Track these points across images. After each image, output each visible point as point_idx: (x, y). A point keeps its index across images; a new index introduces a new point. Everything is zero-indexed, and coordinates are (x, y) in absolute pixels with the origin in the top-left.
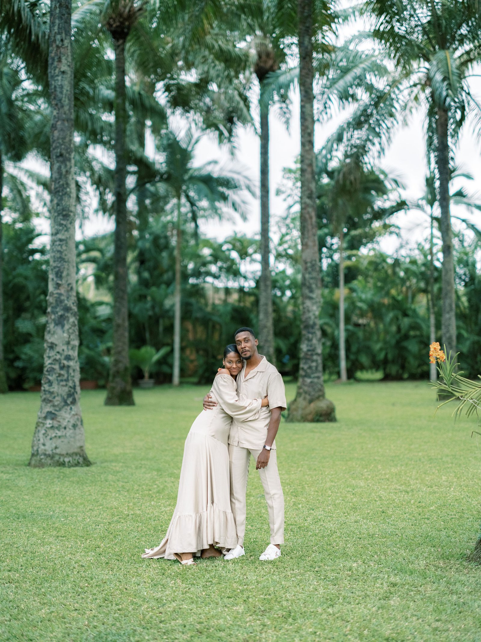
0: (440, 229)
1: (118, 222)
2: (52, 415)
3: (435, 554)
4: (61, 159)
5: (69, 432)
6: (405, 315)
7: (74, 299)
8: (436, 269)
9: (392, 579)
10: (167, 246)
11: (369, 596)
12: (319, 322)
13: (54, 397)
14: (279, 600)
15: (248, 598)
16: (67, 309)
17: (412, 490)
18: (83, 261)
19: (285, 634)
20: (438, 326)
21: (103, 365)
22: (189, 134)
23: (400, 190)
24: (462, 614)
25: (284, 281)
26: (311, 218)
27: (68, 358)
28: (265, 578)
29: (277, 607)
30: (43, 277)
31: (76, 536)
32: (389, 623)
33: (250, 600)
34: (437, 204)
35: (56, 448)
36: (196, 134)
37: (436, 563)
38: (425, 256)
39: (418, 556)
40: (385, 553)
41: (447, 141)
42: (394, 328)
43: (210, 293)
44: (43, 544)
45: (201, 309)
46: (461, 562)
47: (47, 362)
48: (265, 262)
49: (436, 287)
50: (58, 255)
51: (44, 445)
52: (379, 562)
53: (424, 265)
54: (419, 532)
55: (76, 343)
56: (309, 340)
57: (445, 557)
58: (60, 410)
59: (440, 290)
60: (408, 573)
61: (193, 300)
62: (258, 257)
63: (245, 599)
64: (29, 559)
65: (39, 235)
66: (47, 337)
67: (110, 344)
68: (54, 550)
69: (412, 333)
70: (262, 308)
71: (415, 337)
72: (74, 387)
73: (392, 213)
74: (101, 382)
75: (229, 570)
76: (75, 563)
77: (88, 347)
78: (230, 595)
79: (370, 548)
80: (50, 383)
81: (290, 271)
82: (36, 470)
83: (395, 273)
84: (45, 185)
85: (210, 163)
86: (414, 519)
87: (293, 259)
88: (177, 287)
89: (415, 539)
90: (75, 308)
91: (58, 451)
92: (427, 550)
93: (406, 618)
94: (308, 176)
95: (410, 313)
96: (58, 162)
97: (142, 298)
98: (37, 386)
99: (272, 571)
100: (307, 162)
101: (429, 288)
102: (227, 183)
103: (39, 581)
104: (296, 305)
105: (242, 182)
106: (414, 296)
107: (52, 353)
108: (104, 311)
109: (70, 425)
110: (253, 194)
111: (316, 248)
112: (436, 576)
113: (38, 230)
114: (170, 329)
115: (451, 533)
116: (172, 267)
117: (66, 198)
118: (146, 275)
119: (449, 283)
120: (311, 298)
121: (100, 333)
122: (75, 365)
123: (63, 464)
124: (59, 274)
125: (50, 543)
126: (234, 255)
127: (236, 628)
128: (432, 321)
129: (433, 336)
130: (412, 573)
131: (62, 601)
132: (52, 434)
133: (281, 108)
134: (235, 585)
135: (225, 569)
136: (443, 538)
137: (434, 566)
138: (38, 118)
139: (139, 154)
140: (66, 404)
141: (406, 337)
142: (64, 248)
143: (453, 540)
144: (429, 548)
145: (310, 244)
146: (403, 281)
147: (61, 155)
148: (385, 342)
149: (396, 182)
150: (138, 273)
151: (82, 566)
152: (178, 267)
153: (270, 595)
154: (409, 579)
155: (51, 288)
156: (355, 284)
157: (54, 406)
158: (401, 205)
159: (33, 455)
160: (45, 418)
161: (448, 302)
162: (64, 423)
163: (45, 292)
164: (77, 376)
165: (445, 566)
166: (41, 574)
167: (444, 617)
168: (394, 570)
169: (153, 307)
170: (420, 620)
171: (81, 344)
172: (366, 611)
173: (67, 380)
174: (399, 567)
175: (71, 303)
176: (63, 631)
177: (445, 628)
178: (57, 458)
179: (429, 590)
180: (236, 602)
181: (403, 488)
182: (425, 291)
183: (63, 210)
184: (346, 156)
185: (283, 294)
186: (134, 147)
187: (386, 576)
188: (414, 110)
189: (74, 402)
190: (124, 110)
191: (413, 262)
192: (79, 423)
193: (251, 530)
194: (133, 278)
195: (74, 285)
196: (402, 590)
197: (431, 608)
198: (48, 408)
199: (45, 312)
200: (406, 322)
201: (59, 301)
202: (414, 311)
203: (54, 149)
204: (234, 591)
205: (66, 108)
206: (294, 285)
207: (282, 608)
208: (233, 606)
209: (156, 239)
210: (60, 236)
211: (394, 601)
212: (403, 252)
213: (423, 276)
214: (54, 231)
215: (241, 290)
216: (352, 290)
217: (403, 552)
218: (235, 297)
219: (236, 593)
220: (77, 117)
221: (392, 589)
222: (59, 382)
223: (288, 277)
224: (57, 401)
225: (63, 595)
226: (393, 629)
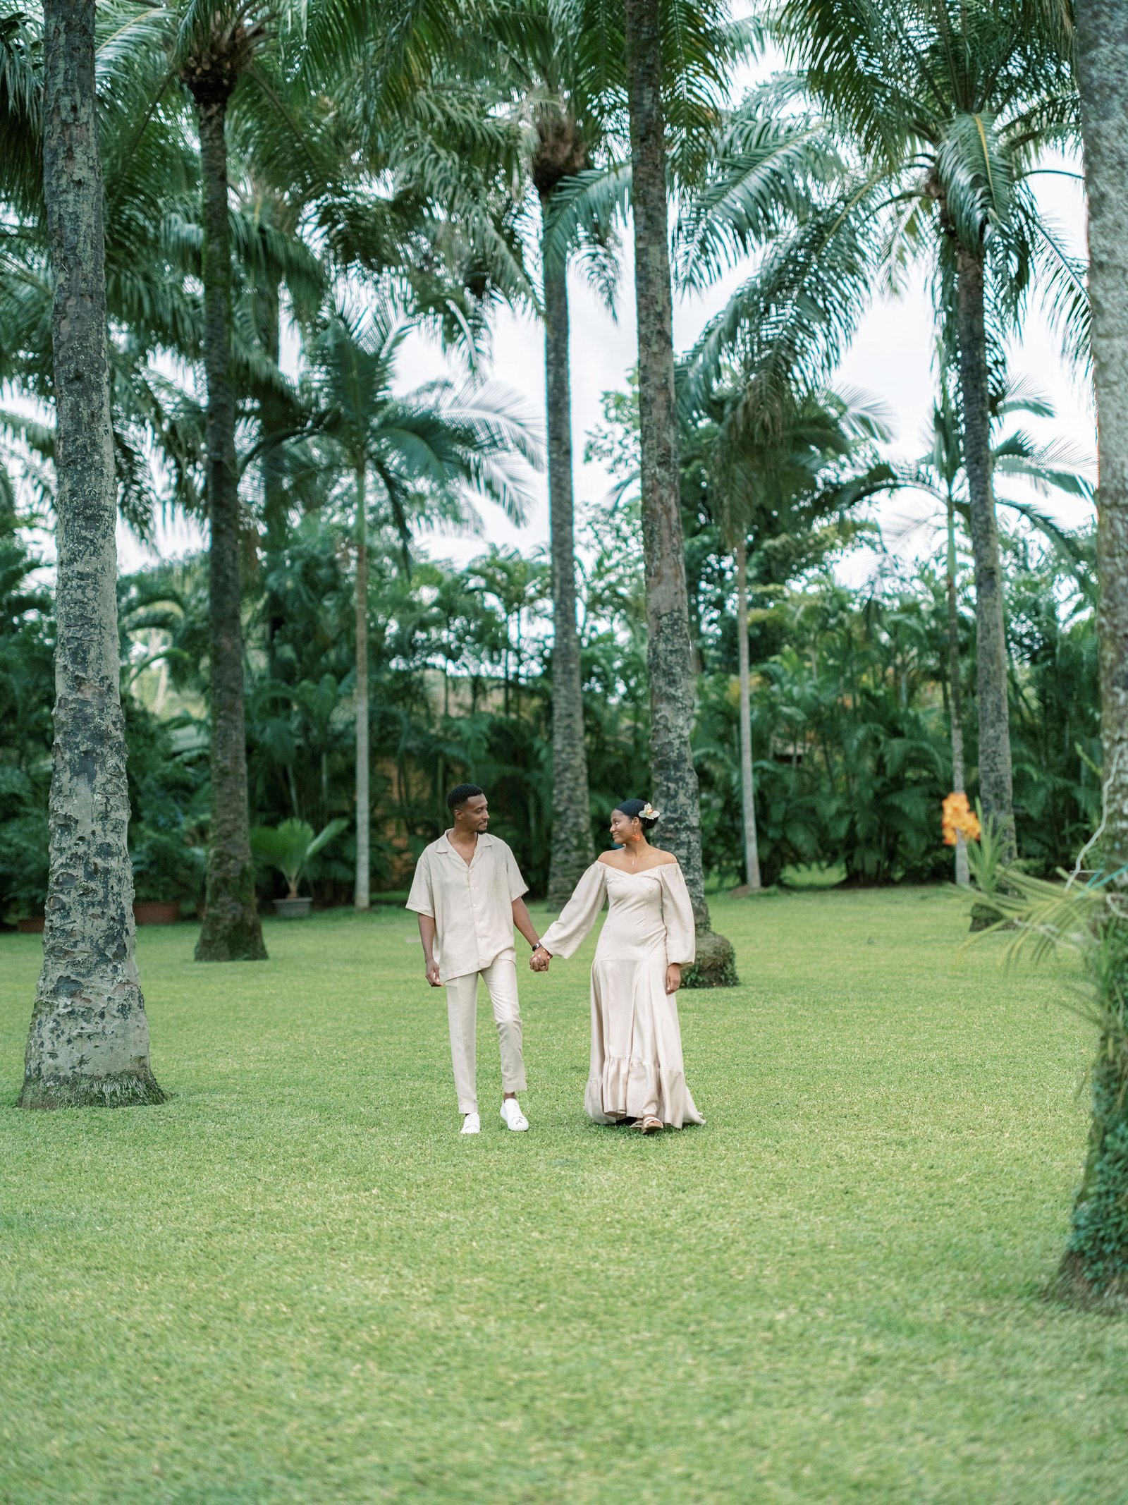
0: (970, 530)
1: (216, 532)
2: (70, 986)
3: (967, 1286)
4: (77, 386)
5: (112, 1024)
6: (896, 733)
7: (115, 712)
8: (963, 622)
9: (869, 1347)
10: (334, 585)
11: (813, 1387)
12: (691, 754)
13: (75, 944)
14: (604, 1402)
15: (533, 1399)
16: (101, 737)
17: (914, 1141)
18: (139, 625)
19: (620, 1482)
20: (970, 758)
21: (191, 866)
22: (381, 322)
23: (878, 444)
24: (1029, 1424)
25: (610, 661)
26: (668, 511)
27: (105, 851)
28: (573, 1351)
29: (600, 1419)
30: (43, 663)
31: (132, 1266)
32: (862, 1449)
33: (538, 1404)
34: (962, 472)
35: (82, 1062)
36: (398, 320)
37: (970, 1307)
38: (937, 594)
39: (927, 1291)
40: (851, 1288)
42: (869, 764)
43: (437, 691)
44: (54, 1286)
45: (418, 731)
46: (1027, 1305)
47: (57, 861)
48: (564, 617)
49: (964, 666)
50: (77, 611)
51: (53, 1055)
52: (836, 1309)
53: (935, 613)
54: (930, 1237)
55: (124, 815)
56: (669, 796)
57: (990, 1293)
58: (89, 973)
59: (973, 671)
60: (906, 1332)
61: (398, 709)
62: (547, 605)
63: (526, 1401)
64: (22, 1323)
65: (34, 565)
66: (55, 803)
67: (205, 817)
68: (78, 1301)
69: (910, 774)
70: (559, 725)
71: (916, 783)
72: (121, 920)
73: (859, 497)
74: (189, 907)
75: (489, 1336)
76: (130, 1328)
77: (154, 824)
78: (491, 1394)
79: (817, 1277)
80: (65, 910)
81: (623, 636)
82: (37, 1114)
83: (869, 636)
84: (45, 447)
85: (431, 387)
86: (917, 1206)
87: (630, 609)
88: (361, 679)
89: (922, 1254)
90: (119, 735)
91: (86, 1069)
92: (948, 1278)
93: (901, 1437)
94: (659, 414)
95: (905, 727)
96: (71, 393)
97: (280, 706)
98: (34, 920)
99: (589, 1334)
100: (655, 380)
101: (949, 670)
102: (467, 437)
103: (44, 1374)
104: (637, 715)
105: (507, 431)
106: (912, 690)
107: (68, 842)
108: (189, 740)
109: (114, 1007)
110: (533, 461)
111: (682, 581)
112: (970, 1337)
113: (33, 553)
114: (346, 778)
115: (1004, 1236)
116: (347, 631)
117: (91, 478)
118: (288, 652)
119: (992, 656)
120: (671, 699)
121: (182, 790)
122: (122, 867)
123: (99, 1100)
124: (79, 656)
125: (72, 1284)
126: (492, 601)
127: (505, 1469)
128: (958, 745)
129: (959, 780)
130: (912, 1331)
131: (99, 1418)
132: (71, 1028)
133: (594, 256)
134: (502, 1371)
135: (480, 1335)
136: (985, 1248)
137: (966, 1313)
138: (24, 291)
139: (263, 371)
140: (104, 959)
141: (898, 783)
142: (90, 594)
143: (1008, 1253)
144: (954, 1272)
145: (667, 571)
146: (888, 654)
147: (79, 377)
148: (849, 798)
149: (865, 422)
150: (270, 649)
151: (146, 1336)
152: (361, 632)
153: (583, 1390)
154: (906, 1345)
155: (61, 688)
156: (775, 663)
157: (75, 964)
158: (880, 477)
159: (28, 1079)
160: (55, 992)
161: (991, 698)
162: (101, 1004)
163: (49, 700)
164: (128, 895)
165: (990, 1313)
166: (49, 1357)
167: (988, 1432)
168: (872, 1325)
169: (305, 729)
170: (933, 1441)
171: (136, 818)
172: (807, 1424)
173: (104, 903)
174: (883, 1319)
175: (110, 720)
176: (103, 1487)
177: (991, 1456)
178: (85, 1084)
179: (955, 1370)
180: (505, 1409)
181: (893, 1134)
182: (938, 676)
183: (86, 505)
184: (748, 366)
185: (609, 688)
186: (254, 355)
187: (854, 1341)
188: (908, 257)
189: (122, 953)
190: (227, 267)
191: (911, 609)
192: (135, 1004)
193: (538, 1241)
194: (258, 660)
195: (116, 681)
196: (891, 1371)
197: (957, 1412)
198: (61, 971)
199: (49, 747)
200: (896, 748)
201: (80, 719)
202: (915, 721)
203: (61, 364)
204: (501, 1384)
205: (88, 267)
206: (632, 667)
207: (613, 1421)
208: (498, 1419)
209: (311, 565)
210: (79, 567)
211: (873, 1398)
212: (888, 585)
213: (933, 641)
214: (66, 556)
215: (510, 684)
216: (769, 678)
217: (892, 1283)
218: (496, 698)
219: (504, 1389)
220: (117, 288)
221: (869, 1371)
222: (85, 908)
223: (618, 650)
224: (83, 952)
225: (101, 1405)
226: (869, 1463)
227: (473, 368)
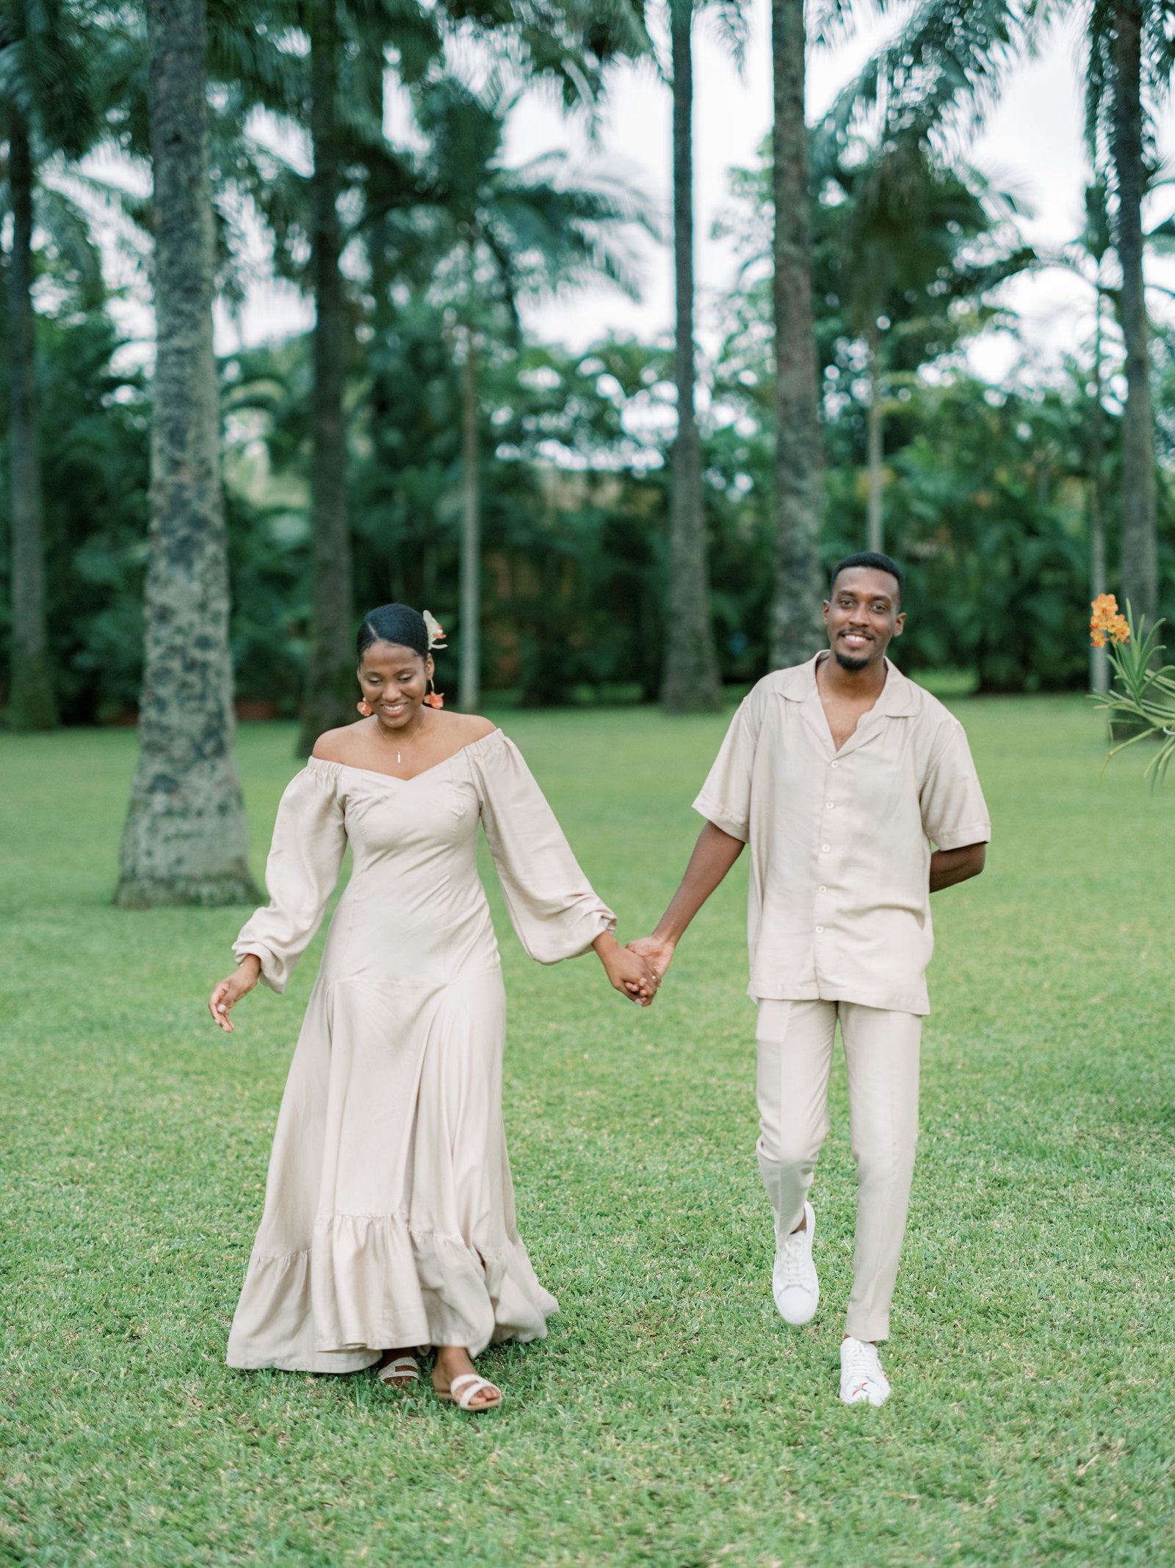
0: (1120, 318)
1: (321, 309)
2: (166, 783)
3: (1101, 1109)
4: (175, 148)
5: (211, 823)
6: (1031, 531)
7: (213, 497)
8: (1108, 417)
9: (997, 1170)
10: (442, 367)
11: (940, 1210)
12: (821, 552)
13: (172, 739)
14: (721, 1220)
15: (648, 1215)
16: (199, 523)
17: (1046, 958)
18: (236, 407)
19: (736, 1301)
20: (1113, 559)
21: (290, 662)
22: (495, 83)
23: (1020, 221)
24: (1164, 1250)
25: (732, 450)
26: (798, 290)
27: (204, 643)
28: (687, 1167)
29: (717, 1236)
30: (137, 446)
31: (232, 1072)
32: (989, 1274)
33: (653, 1220)
34: (1111, 255)
35: (179, 861)
36: (511, 84)
37: (1104, 1131)
38: (1082, 385)
39: (1059, 1114)
40: (979, 1109)
41: (1138, 94)
42: (1003, 567)
43: (549, 484)
44: (152, 1091)
45: (527, 524)
46: (1164, 1129)
47: (153, 654)
48: (685, 405)
49: (1107, 464)
50: (173, 389)
51: (149, 854)
52: (963, 1130)
53: (1080, 408)
54: (1061, 1059)
55: (223, 605)
56: (795, 595)
57: (1124, 1117)
58: (187, 769)
59: (1118, 470)
60: (1036, 1155)
61: (507, 501)
62: (668, 391)
63: (641, 1217)
64: (119, 1128)
65: (124, 342)
66: (152, 592)
67: (305, 610)
68: (177, 1106)
69: (1048, 578)
70: (678, 518)
71: (1056, 587)
72: (220, 715)
73: (999, 279)
74: (287, 703)
75: (602, 1150)
76: (231, 1135)
77: (251, 617)
78: (605, 1210)
79: (943, 1097)
80: (161, 705)
81: (747, 427)
82: (131, 916)
83: (1007, 430)
84: (140, 216)
85: (545, 157)
86: (1049, 1026)
87: (756, 397)
88: (468, 467)
89: (1053, 1075)
90: (217, 521)
91: (184, 870)
92: (1081, 1101)
93: (1031, 1262)
94: (791, 186)
95: (1042, 527)
96: (169, 155)
97: (383, 495)
98: (129, 714)
99: (706, 1151)
100: (789, 150)
101: (1092, 466)
102: (590, 207)
103: (142, 1179)
104: (761, 511)
105: (627, 203)
106: (1053, 485)
107: (164, 632)
108: (290, 530)
109: (212, 807)
110: (655, 234)
111: (811, 368)
112: (1102, 1162)
113: (123, 329)
114: (451, 573)
115: (1141, 1059)
116: (455, 417)
117: (190, 246)
118: (393, 437)
119: (1139, 452)
120: (798, 493)
121: (280, 582)
122: (221, 660)
123: (194, 902)
124: (177, 437)
125: (170, 1088)
126: (609, 386)
127: (620, 1286)
128: (1098, 546)
129: (1099, 582)
130: (1043, 1154)
131: (199, 1224)
132: (169, 827)
133: (724, 16)
134: (616, 1185)
135: (592, 1148)
136: (1120, 1071)
137: (1099, 1138)
138: (117, 47)
139: (370, 136)
140: (200, 754)
141: (1033, 587)
142: (189, 370)
143: (1144, 1076)
144: (1087, 1095)
145: (797, 356)
146: (1026, 449)
147: (177, 138)
148: (982, 601)
149: (1009, 200)
150: (374, 430)
151: (247, 1143)
152: (470, 419)
153: (700, 1207)
154: (1038, 1169)
155: (158, 469)
156: (908, 457)
157: (171, 760)
158: (1023, 259)
159: (124, 880)
160: (152, 790)
161: (1136, 499)
162: (198, 802)
163: (143, 483)
164: (226, 689)
165: (1125, 1137)
166: (147, 1162)
167: (1120, 1260)
168: (1000, 1147)
169: (410, 521)
170: (1064, 1266)
171: (234, 612)
172: (933, 1247)
173: (202, 697)
174: (1013, 1141)
175: (208, 507)
176: (204, 1296)
177: (1124, 1284)
178: (181, 886)
179: (1086, 1195)
180: (619, 1224)
181: (1024, 952)
182: (1081, 473)
183: (185, 275)
184: (887, 135)
185: (730, 479)
186: (360, 118)
187: (982, 1163)
188: (1054, 17)
189: (220, 750)
190: (332, 23)
191: (1053, 401)
192: (233, 802)
193: (653, 1056)
194: (361, 446)
195: (214, 463)
196: (1021, 1195)
197: (1089, 1238)
198: (158, 766)
199: (143, 532)
200: (1032, 550)
201: (178, 503)
202: (1055, 525)
203: (160, 122)
204: (614, 1199)
205: (187, 19)
206: (756, 462)
207: (729, 1239)
208: (612, 1234)
209: (415, 350)
210: (177, 342)
211: (1002, 1222)
212: (1028, 377)
213: (1075, 436)
214: (164, 330)
215: (626, 475)
216: (901, 472)
217: (1023, 1105)
218: (611, 492)
219: (617, 1204)
220: (216, 43)
221: (997, 1194)
222: (183, 702)
223: (741, 442)
224: (180, 748)
225: (202, 1212)
226: (996, 1287)
227: (593, 134)
